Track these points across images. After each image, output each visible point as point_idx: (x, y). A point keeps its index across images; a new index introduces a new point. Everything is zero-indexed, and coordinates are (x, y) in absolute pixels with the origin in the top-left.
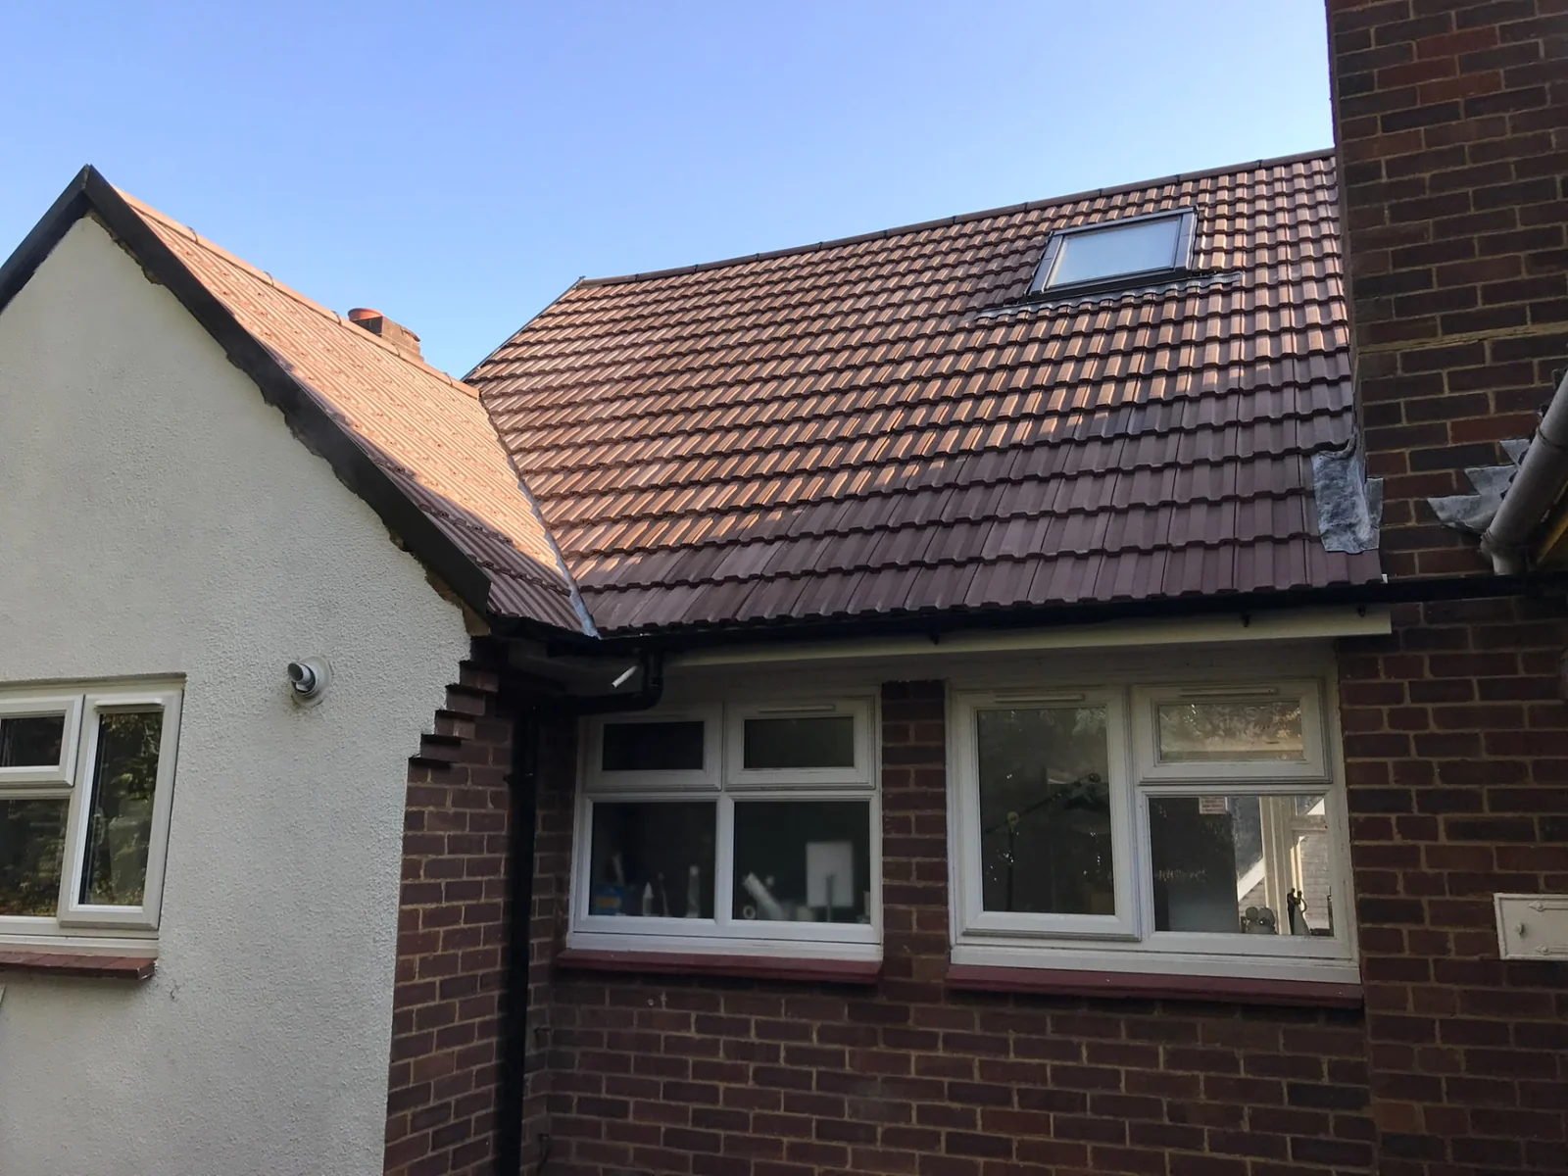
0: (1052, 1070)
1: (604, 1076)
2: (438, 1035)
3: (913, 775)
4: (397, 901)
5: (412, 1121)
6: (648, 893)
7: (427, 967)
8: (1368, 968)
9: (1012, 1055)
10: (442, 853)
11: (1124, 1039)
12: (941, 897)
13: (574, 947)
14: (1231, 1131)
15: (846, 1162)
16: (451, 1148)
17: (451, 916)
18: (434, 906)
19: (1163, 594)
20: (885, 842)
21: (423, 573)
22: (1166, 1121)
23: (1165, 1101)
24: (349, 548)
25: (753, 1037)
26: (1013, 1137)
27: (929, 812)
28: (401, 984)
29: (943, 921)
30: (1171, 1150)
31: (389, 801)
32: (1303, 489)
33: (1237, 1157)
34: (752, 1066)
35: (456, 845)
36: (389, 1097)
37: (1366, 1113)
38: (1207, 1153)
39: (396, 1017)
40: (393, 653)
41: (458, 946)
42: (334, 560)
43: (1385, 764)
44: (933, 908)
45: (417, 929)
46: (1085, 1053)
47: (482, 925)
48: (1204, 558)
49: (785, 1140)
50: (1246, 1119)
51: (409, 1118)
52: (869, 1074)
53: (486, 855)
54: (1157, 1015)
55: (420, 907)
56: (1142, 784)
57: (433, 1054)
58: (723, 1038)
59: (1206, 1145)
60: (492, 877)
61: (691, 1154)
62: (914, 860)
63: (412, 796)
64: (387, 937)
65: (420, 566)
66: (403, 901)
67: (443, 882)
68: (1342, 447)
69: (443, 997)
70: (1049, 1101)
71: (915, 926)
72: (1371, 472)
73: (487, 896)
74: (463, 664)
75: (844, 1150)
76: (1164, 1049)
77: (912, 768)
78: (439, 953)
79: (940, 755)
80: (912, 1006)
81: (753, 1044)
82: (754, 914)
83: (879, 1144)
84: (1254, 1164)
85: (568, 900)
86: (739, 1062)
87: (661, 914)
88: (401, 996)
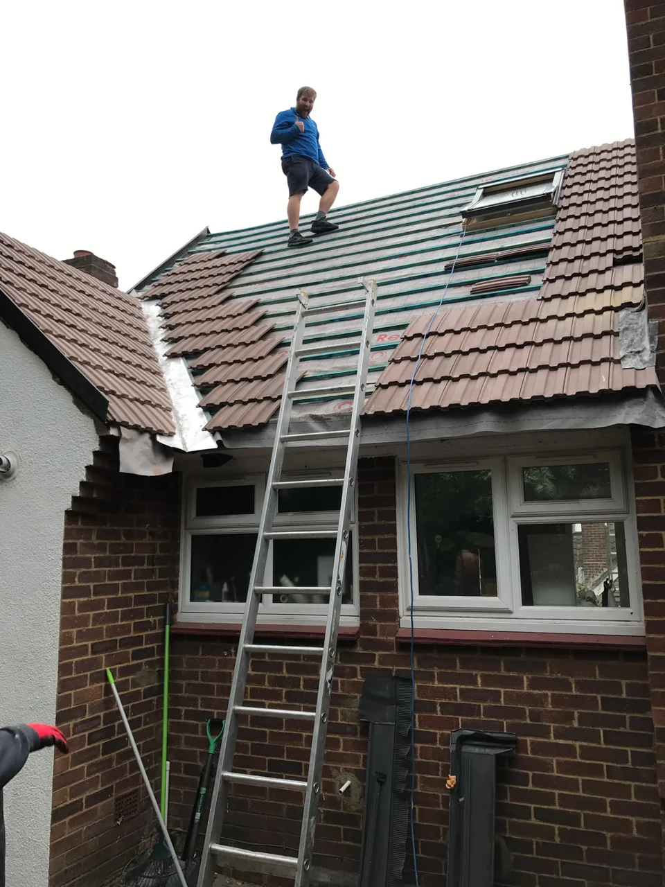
0: (460, 691)
1: (200, 697)
2: (90, 677)
3: (376, 514)
4: (59, 597)
5: (74, 728)
6: (225, 588)
7: (81, 636)
8: (650, 627)
9: (436, 682)
10: (91, 567)
11: (503, 672)
12: (394, 587)
13: (181, 621)
14: (567, 726)
15: (339, 747)
16: (101, 743)
17: (98, 605)
18: (86, 599)
19: (520, 398)
20: (361, 555)
21: (71, 398)
22: (528, 721)
23: (527, 709)
24: (29, 384)
25: (285, 673)
26: (437, 731)
27: (386, 536)
28: (63, 647)
29: (395, 602)
30: (531, 738)
31: (54, 537)
32: (612, 331)
33: (570, 742)
34: (284, 690)
35: (100, 562)
36: (57, 714)
37: (648, 715)
38: (553, 740)
39: (60, 667)
40: (55, 447)
41: (103, 622)
42: (21, 392)
43: (659, 500)
44: (390, 594)
45: (74, 613)
46: (479, 681)
47: (120, 609)
48: (548, 376)
49: (304, 734)
50: (576, 719)
51: (71, 726)
52: (352, 694)
53: (121, 568)
54: (522, 657)
55: (76, 600)
56: (513, 517)
57: (88, 687)
58: (267, 674)
59: (552, 735)
60: (126, 581)
61: (250, 743)
62: (377, 565)
63: (67, 533)
64: (54, 619)
65: (69, 394)
66: (64, 597)
67: (92, 585)
68: (638, 304)
69: (93, 653)
70: (459, 709)
71: (378, 606)
72: (651, 318)
73: (122, 593)
74: (95, 453)
75: (338, 740)
76: (527, 677)
77: (376, 510)
78: (90, 627)
79: (392, 502)
80: (377, 653)
81: (285, 677)
82: (286, 600)
83: (359, 736)
84: (581, 747)
85: (177, 593)
86: (278, 688)
87: (233, 600)
88: (63, 654)
